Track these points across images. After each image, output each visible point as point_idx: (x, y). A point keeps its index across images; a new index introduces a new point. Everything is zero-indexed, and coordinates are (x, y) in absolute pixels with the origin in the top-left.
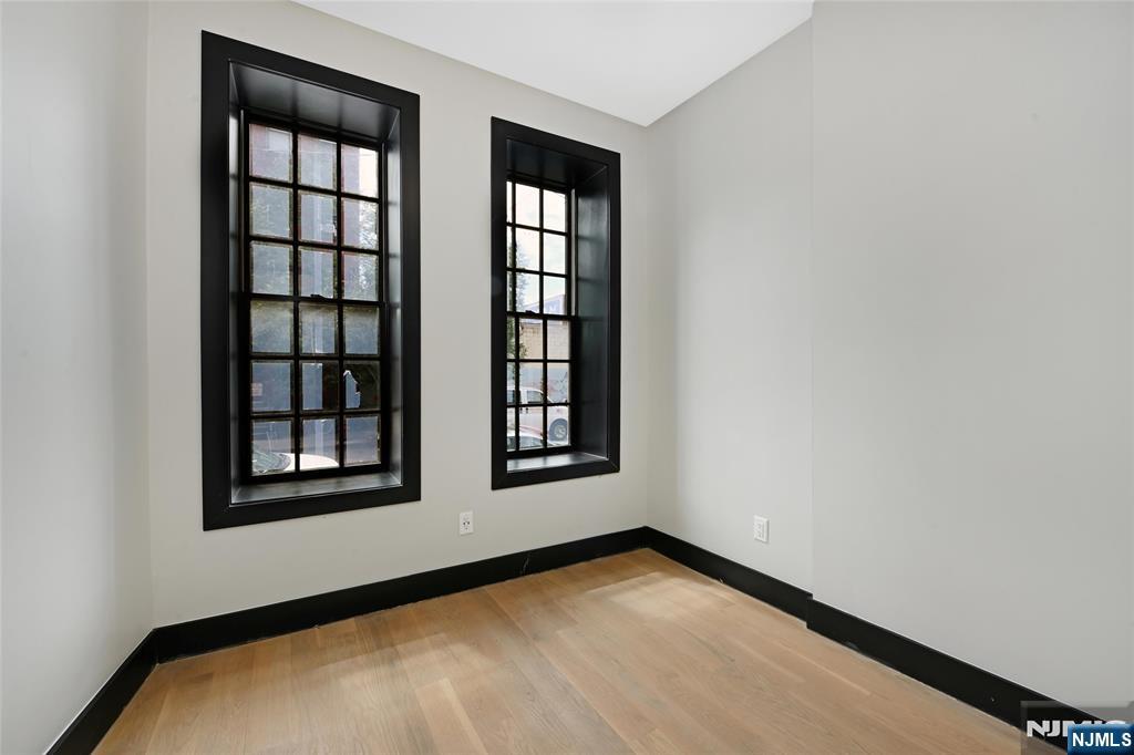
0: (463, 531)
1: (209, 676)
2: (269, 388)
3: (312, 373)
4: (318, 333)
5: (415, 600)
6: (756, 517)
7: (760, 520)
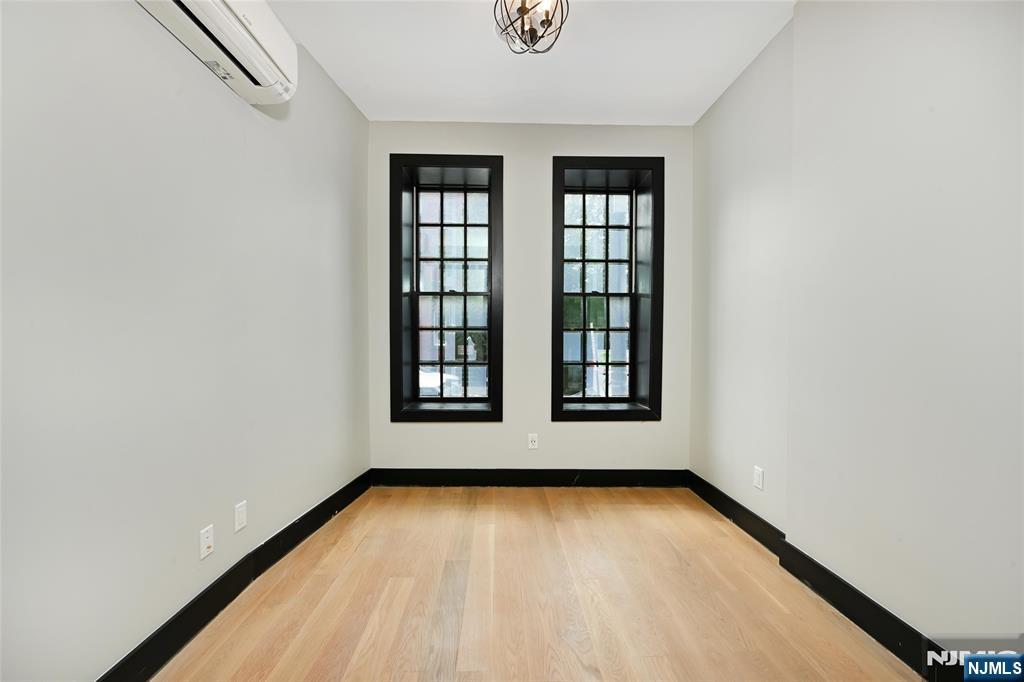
0: (530, 446)
1: (389, 496)
2: (428, 345)
3: (450, 336)
4: (453, 310)
5: (499, 485)
6: (756, 467)
7: (758, 469)
